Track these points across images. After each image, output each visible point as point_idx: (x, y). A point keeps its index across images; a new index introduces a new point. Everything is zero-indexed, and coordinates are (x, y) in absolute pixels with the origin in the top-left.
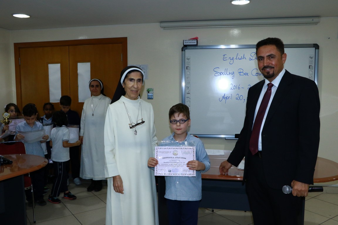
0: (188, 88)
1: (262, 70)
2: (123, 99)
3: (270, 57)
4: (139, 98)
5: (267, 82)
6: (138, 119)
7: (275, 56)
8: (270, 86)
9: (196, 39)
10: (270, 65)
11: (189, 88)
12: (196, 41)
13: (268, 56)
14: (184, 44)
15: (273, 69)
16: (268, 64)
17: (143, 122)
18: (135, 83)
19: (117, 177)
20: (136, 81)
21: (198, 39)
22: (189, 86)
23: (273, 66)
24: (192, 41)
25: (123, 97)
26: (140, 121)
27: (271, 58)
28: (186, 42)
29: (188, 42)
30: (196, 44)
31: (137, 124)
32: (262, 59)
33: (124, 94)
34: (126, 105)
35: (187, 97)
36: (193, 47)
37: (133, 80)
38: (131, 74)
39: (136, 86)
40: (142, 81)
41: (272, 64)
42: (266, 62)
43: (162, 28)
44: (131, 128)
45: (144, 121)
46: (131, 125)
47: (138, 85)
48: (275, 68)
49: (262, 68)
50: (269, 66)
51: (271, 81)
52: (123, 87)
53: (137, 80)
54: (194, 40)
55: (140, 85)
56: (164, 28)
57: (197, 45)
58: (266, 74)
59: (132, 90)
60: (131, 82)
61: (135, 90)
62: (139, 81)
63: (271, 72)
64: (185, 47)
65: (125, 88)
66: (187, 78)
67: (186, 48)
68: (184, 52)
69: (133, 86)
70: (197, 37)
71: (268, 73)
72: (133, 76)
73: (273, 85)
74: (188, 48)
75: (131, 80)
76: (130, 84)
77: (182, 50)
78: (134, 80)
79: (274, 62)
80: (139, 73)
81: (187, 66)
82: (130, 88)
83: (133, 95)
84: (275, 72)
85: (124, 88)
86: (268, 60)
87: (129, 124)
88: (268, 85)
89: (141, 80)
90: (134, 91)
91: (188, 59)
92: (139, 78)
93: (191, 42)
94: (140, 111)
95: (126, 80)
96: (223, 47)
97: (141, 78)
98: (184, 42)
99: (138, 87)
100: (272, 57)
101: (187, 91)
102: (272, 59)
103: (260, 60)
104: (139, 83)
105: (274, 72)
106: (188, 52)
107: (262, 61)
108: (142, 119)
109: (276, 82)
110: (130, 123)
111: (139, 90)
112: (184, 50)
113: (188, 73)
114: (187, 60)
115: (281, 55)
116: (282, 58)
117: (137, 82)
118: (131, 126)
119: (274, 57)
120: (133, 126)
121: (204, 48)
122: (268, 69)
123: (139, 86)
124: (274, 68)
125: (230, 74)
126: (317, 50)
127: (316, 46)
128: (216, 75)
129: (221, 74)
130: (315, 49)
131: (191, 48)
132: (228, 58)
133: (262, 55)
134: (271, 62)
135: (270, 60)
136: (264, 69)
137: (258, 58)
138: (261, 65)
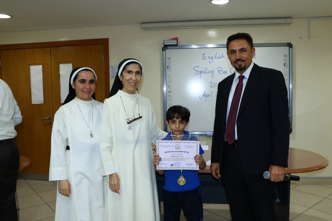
0: (170, 86)
1: (234, 63)
3: (242, 50)
5: (238, 75)
6: (136, 115)
7: (246, 49)
8: (241, 78)
9: (176, 39)
10: (242, 59)
12: (176, 41)
13: (240, 49)
14: (165, 44)
15: (244, 63)
16: (240, 57)
17: (140, 117)
18: (133, 75)
19: (114, 175)
20: (134, 74)
21: (178, 39)
23: (245, 59)
24: (172, 41)
25: (120, 91)
27: (242, 52)
28: (166, 42)
29: (169, 42)
30: (176, 44)
31: (135, 120)
32: (233, 53)
34: (122, 99)
35: (168, 96)
36: (173, 47)
38: (129, 66)
39: (134, 79)
40: (140, 74)
41: (244, 57)
42: (238, 55)
43: (143, 28)
44: (128, 123)
46: (129, 120)
47: (136, 77)
48: (246, 62)
49: (234, 61)
51: (241, 73)
52: (121, 80)
53: (136, 72)
54: (174, 40)
55: (138, 77)
56: (145, 29)
57: (176, 45)
58: (238, 67)
59: (130, 83)
61: (134, 82)
63: (243, 65)
64: (165, 47)
66: (168, 77)
67: (166, 48)
68: (164, 52)
69: (131, 78)
70: (177, 37)
71: (240, 66)
72: (131, 68)
73: (244, 77)
74: (169, 48)
75: (130, 72)
78: (133, 72)
79: (245, 55)
80: (137, 65)
81: (168, 65)
82: (127, 81)
83: (131, 88)
84: (246, 65)
86: (240, 54)
87: (127, 119)
88: (239, 77)
89: (139, 73)
91: (169, 59)
92: (138, 70)
94: (137, 105)
97: (140, 71)
98: (165, 42)
99: (136, 80)
100: (243, 51)
101: (169, 90)
102: (243, 53)
103: (232, 53)
104: (138, 76)
106: (169, 52)
107: (234, 55)
108: (139, 114)
109: (247, 74)
111: (138, 82)
112: (164, 50)
113: (169, 72)
114: (168, 60)
116: (251, 52)
117: (136, 75)
118: (128, 121)
119: (245, 51)
120: (131, 121)
121: (184, 47)
122: (240, 63)
124: (245, 61)
125: (209, 72)
126: (290, 49)
127: (290, 45)
128: (196, 73)
129: (201, 72)
130: (289, 48)
131: (171, 48)
132: (207, 57)
133: (235, 48)
134: (243, 56)
135: (242, 54)
136: (236, 62)
137: (230, 52)
138: (233, 58)
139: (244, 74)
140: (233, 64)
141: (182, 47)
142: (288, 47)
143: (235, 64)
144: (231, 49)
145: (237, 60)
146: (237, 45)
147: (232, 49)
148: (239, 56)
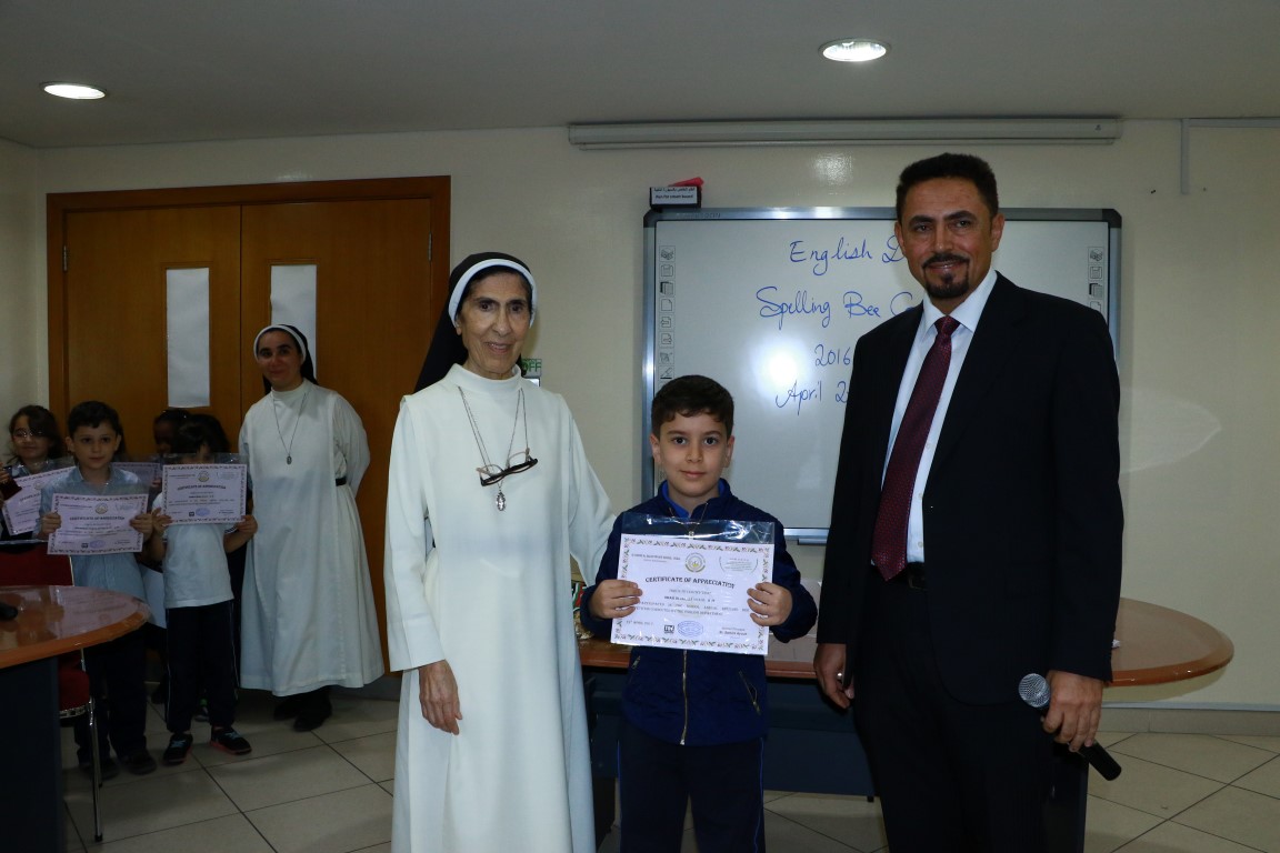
0: (667, 357)
1: (925, 267)
2: (457, 374)
3: (959, 219)
4: (516, 372)
5: (933, 314)
6: (513, 453)
7: (974, 218)
8: (947, 327)
9: (696, 184)
10: (957, 252)
11: (671, 357)
12: (695, 193)
13: (953, 217)
14: (653, 203)
15: (964, 266)
16: (949, 247)
17: (531, 463)
18: (498, 315)
19: (438, 668)
20: (502, 311)
21: (703, 187)
22: (668, 351)
23: (966, 255)
24: (681, 193)
25: (456, 368)
26: (521, 460)
27: (959, 225)
28: (662, 193)
29: (668, 193)
30: (695, 202)
31: (510, 471)
32: (924, 229)
33: (461, 356)
34: (467, 397)
36: (684, 215)
37: (494, 306)
38: (483, 282)
39: (502, 328)
40: (526, 309)
41: (962, 248)
42: (942, 240)
43: (576, 144)
44: (484, 483)
45: (534, 458)
46: (487, 472)
47: (511, 321)
48: (971, 264)
49: (925, 259)
50: (954, 252)
51: (947, 310)
52: (459, 331)
53: (508, 305)
54: (689, 188)
55: (518, 323)
56: (582, 144)
57: (696, 207)
58: (938, 283)
59: (489, 344)
60: (487, 314)
61: (502, 341)
62: (516, 310)
63: (958, 279)
64: (656, 213)
65: (464, 336)
66: (663, 322)
67: (657, 215)
68: (651, 230)
69: (491, 326)
70: (699, 179)
72: (495, 289)
73: (957, 324)
74: (668, 215)
75: (486, 304)
76: (481, 321)
77: (646, 225)
78: (498, 304)
79: (966, 241)
80: (512, 279)
81: (664, 279)
82: (481, 336)
83: (492, 363)
84: (970, 276)
85: (461, 336)
86: (950, 233)
87: (479, 470)
88: (938, 324)
89: (523, 304)
90: (495, 343)
91: (667, 256)
92: (515, 296)
93: (677, 194)
94: (520, 422)
95: (466, 305)
96: (781, 214)
97: (524, 298)
98: (654, 194)
99: (511, 332)
100: (964, 223)
101: (662, 371)
102: (962, 231)
103: (919, 230)
104: (515, 316)
105: (967, 276)
106: (667, 231)
107: (924, 237)
108: (527, 452)
109: (969, 313)
110: (481, 465)
111: (516, 340)
112: (651, 222)
113: (666, 306)
114: (663, 259)
115: (991, 219)
116: (991, 227)
117: (507, 314)
118: (486, 477)
119: (969, 223)
120: (494, 478)
121: (723, 216)
122: (946, 269)
123: (514, 325)
124: (967, 261)
125: (814, 309)
126: (1114, 231)
127: (1112, 218)
128: (766, 312)
129: (783, 309)
130: (1109, 228)
131: (678, 215)
132: (807, 254)
133: (930, 212)
134: (957, 240)
135: (955, 232)
136: (933, 264)
137: (911, 224)
138: (923, 247)
139: (956, 315)
140: (921, 271)
141: (717, 215)
142: (1106, 224)
143: (928, 271)
144: (914, 215)
145: (936, 259)
146: (940, 200)
147: (918, 213)
148: (946, 242)
